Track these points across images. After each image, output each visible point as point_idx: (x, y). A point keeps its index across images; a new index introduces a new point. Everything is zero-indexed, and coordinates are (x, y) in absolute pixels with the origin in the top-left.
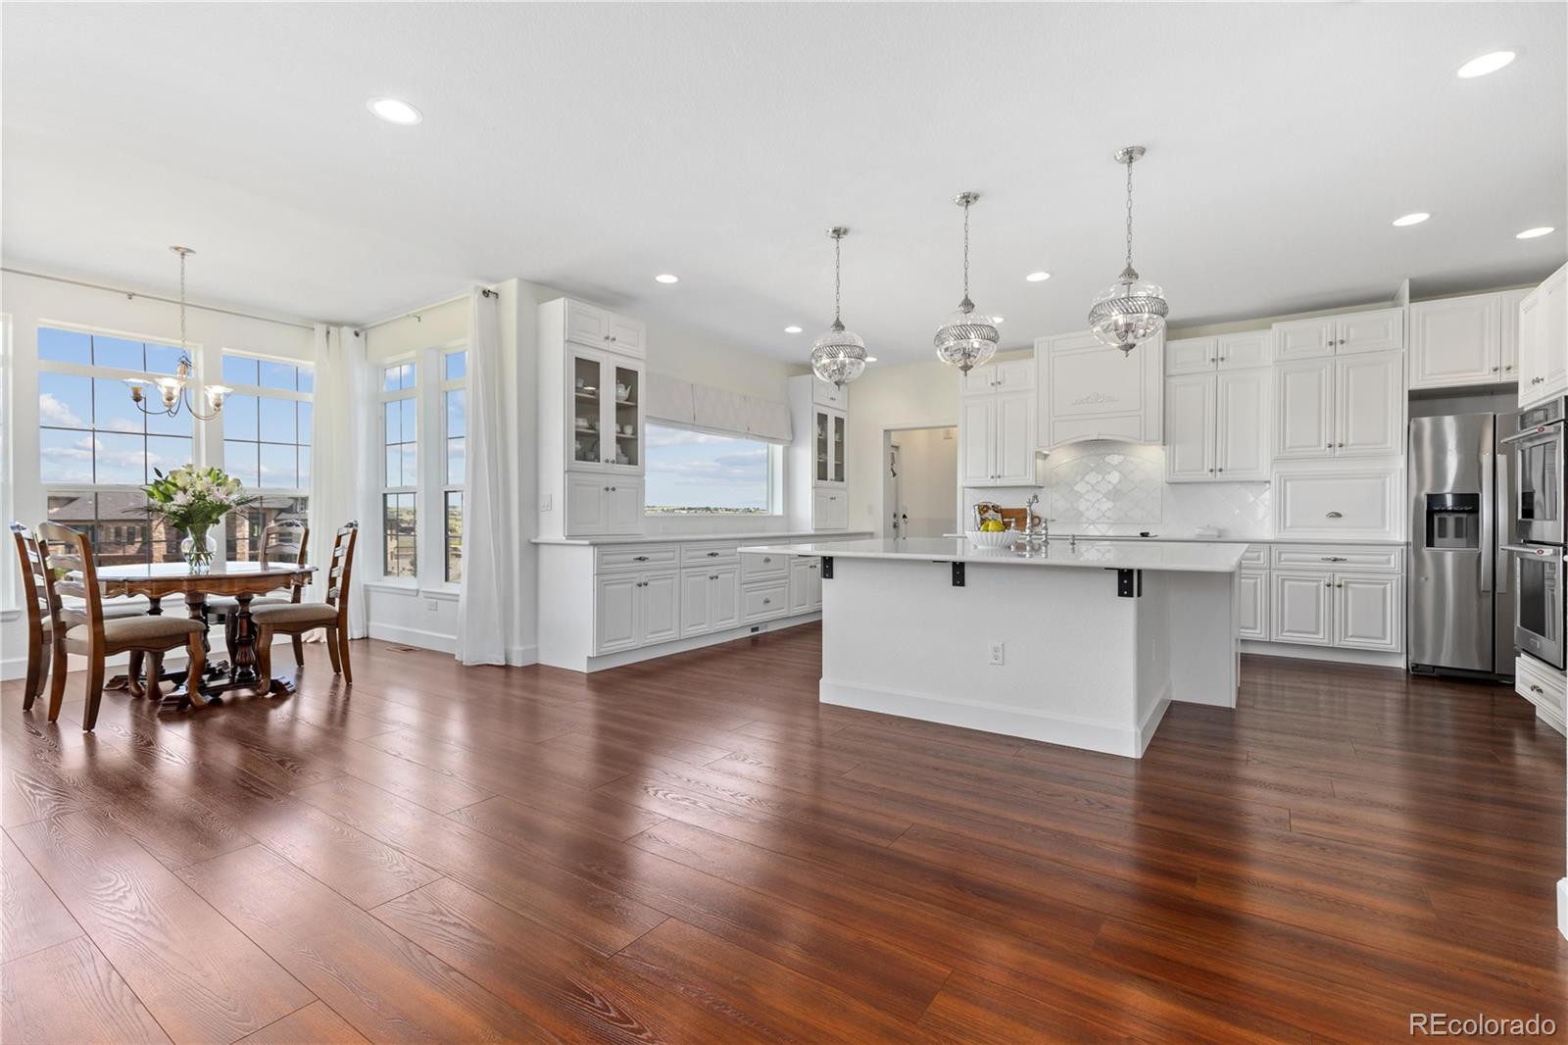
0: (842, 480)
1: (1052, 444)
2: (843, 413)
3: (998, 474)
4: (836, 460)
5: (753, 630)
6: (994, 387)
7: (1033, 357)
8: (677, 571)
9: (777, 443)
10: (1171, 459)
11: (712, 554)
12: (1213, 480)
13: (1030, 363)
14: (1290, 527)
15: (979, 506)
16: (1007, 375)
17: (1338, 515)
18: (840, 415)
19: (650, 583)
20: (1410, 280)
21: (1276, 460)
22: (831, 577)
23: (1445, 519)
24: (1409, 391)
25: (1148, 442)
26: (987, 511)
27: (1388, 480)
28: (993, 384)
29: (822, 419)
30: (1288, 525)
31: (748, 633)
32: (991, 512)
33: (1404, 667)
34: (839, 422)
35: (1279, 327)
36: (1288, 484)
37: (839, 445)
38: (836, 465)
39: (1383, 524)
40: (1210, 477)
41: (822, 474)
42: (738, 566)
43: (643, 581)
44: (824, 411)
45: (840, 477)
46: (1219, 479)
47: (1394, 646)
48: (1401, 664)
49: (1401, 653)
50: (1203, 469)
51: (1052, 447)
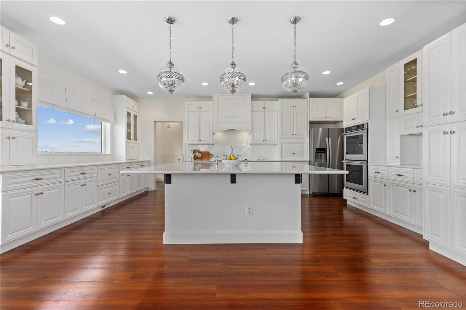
0: (136, 140)
1: (218, 130)
2: (136, 113)
3: (200, 139)
4: (134, 132)
5: (102, 207)
6: (198, 109)
7: (212, 100)
8: (63, 184)
9: (108, 123)
10: (253, 137)
11: (83, 174)
12: (264, 143)
13: (211, 103)
14: (284, 157)
15: (193, 150)
16: (203, 106)
17: (295, 154)
18: (136, 114)
19: (45, 192)
20: (310, 92)
21: (281, 138)
22: (170, 183)
23: (318, 154)
24: (310, 121)
25: (246, 131)
26: (196, 152)
27: (305, 144)
28: (198, 108)
29: (129, 114)
30: (283, 156)
31: (100, 209)
32: (197, 153)
33: (309, 193)
34: (135, 117)
35: (280, 100)
36: (283, 145)
37: (135, 126)
38: (134, 133)
39: (304, 156)
40: (263, 142)
41: (129, 138)
42: (96, 178)
43: (40, 191)
44: (130, 111)
45: (135, 139)
46: (265, 143)
47: (307, 188)
48: (308, 193)
49: (308, 190)
50: (261, 140)
51: (218, 131)
